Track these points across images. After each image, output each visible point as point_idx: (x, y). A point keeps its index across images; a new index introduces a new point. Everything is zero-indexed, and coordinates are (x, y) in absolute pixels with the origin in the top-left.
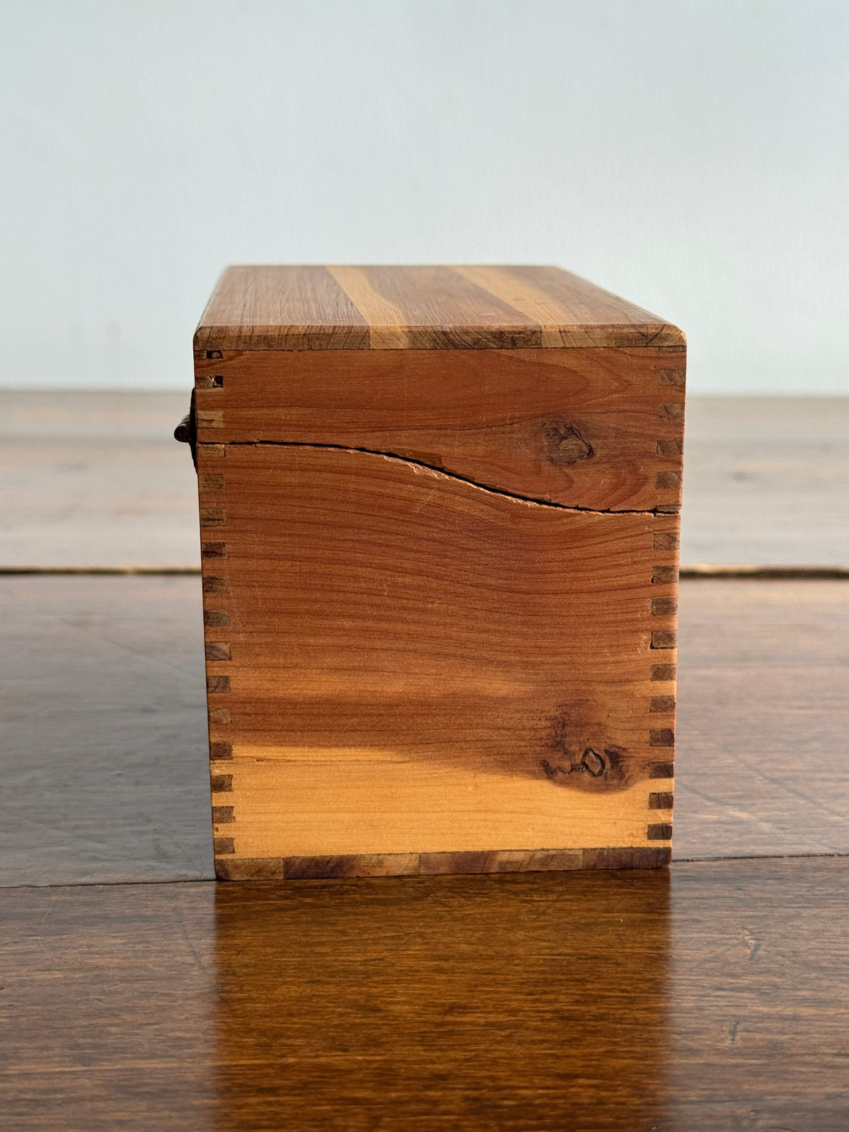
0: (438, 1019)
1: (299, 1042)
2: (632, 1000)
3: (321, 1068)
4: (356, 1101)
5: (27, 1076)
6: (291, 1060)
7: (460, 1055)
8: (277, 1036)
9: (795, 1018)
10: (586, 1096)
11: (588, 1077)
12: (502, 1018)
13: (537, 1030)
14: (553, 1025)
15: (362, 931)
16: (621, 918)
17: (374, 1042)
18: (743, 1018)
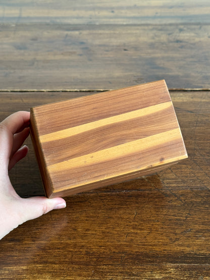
0: (84, 232)
1: (64, 237)
2: (114, 228)
3: (67, 244)
4: (70, 251)
5: (26, 244)
6: (63, 242)
7: (86, 241)
8: (61, 236)
9: (136, 233)
10: (102, 251)
11: (103, 246)
12: (94, 232)
13: (99, 235)
14: (101, 234)
15: (77, 209)
16: (117, 206)
17: (75, 238)
18: (129, 233)
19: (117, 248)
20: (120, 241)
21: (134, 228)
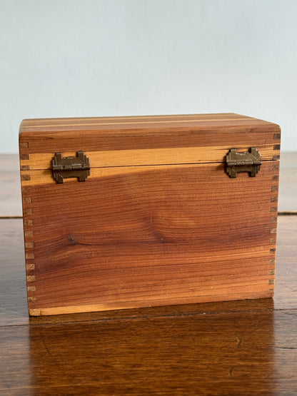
0: (130, 369)
1: (82, 378)
2: (197, 361)
3: (90, 387)
6: (79, 385)
7: (137, 381)
8: (74, 377)
9: (252, 366)
11: (181, 388)
12: (152, 368)
13: (164, 372)
14: (170, 370)
15: (105, 340)
16: (194, 333)
17: (108, 378)
18: (235, 366)
19: (215, 388)
20: (218, 379)
21: (242, 360)
